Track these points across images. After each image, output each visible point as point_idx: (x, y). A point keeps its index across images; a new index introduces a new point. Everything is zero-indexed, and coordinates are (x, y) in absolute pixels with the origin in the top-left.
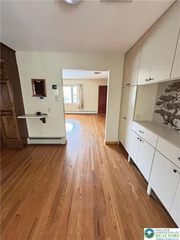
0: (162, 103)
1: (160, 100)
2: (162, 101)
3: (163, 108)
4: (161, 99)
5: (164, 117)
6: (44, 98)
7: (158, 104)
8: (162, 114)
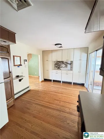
6: (20, 66)
7: (55, 65)
8: (57, 67)
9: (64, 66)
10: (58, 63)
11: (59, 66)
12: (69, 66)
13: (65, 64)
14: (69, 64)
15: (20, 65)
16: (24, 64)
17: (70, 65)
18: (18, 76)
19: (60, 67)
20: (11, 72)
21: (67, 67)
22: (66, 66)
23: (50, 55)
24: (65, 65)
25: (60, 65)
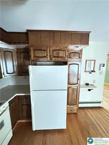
6: (92, 73)
15: (92, 71)
16: (100, 70)
18: (87, 84)
20: (79, 79)
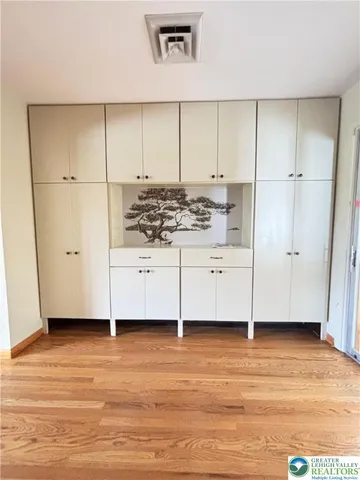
0: (137, 215)
1: (132, 212)
2: (136, 212)
3: (142, 222)
4: (133, 209)
5: (146, 233)
7: (130, 217)
8: (142, 229)
9: (186, 219)
10: (153, 202)
11: (157, 223)
12: (218, 220)
13: (194, 207)
14: (218, 206)
17: (224, 217)
19: (162, 228)
21: (205, 228)
22: (203, 221)
23: (95, 137)
24: (196, 213)
25: (163, 217)
